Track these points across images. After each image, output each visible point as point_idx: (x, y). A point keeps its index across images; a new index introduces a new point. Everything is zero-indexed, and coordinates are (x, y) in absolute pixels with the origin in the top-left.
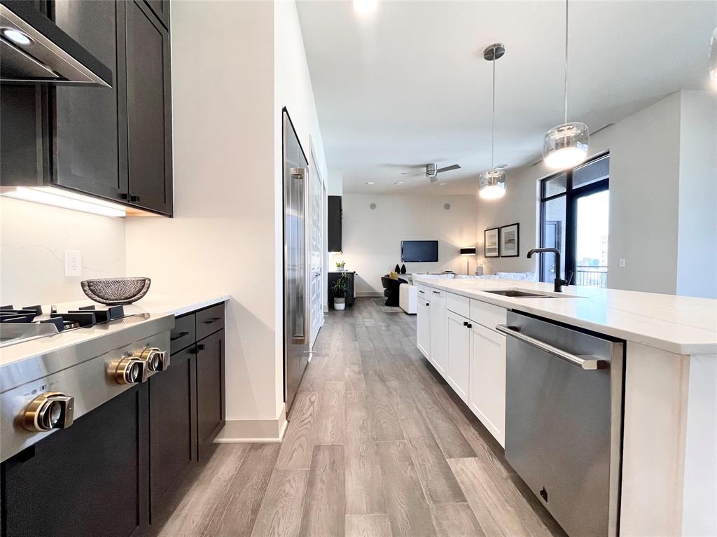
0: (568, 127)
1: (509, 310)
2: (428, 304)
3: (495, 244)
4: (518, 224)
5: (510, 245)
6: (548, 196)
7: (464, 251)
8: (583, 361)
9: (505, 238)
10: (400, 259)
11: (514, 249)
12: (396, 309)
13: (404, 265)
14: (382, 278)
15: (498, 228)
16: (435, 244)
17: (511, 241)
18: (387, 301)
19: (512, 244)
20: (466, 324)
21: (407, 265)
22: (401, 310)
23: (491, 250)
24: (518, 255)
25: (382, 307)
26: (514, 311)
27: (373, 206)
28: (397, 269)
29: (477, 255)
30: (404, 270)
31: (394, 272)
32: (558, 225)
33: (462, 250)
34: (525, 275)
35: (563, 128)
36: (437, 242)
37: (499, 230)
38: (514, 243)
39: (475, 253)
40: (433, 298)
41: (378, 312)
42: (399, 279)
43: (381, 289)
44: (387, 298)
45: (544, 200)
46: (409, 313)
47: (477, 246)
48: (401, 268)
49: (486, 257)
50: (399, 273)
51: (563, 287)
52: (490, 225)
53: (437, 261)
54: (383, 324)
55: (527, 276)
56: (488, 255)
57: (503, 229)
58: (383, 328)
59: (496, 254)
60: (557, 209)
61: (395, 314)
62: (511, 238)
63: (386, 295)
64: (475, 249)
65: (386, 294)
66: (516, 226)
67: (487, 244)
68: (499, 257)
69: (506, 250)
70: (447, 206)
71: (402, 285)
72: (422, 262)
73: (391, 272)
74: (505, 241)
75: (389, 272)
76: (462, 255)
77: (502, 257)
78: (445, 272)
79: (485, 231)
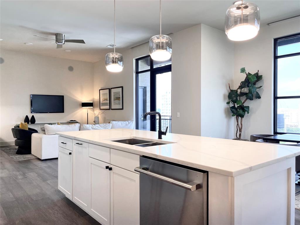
0: (162, 37)
1: (141, 156)
2: (70, 154)
3: (107, 100)
4: (122, 87)
5: (117, 101)
6: (140, 70)
8: (191, 186)
9: (114, 96)
10: (29, 111)
11: (119, 104)
12: (28, 156)
13: (33, 116)
14: (13, 129)
15: (109, 89)
16: (61, 99)
17: (118, 98)
19: (118, 101)
20: (107, 167)
21: (37, 116)
22: (34, 157)
23: (104, 104)
24: (122, 109)
25: (13, 157)
26: (144, 156)
28: (27, 120)
29: (94, 108)
30: (33, 121)
31: (23, 122)
32: (145, 89)
33: (83, 104)
34: (128, 123)
35: (160, 37)
36: (63, 96)
37: (110, 90)
38: (119, 100)
39: (92, 106)
40: (75, 148)
41: (10, 161)
42: (29, 129)
43: (11, 139)
45: (137, 73)
46: (43, 159)
47: (94, 101)
48: (30, 118)
49: (100, 109)
50: (28, 123)
51: (163, 136)
52: (103, 87)
53: (63, 112)
54: (18, 173)
55: (129, 124)
56: (102, 107)
57: (112, 90)
58: (20, 177)
59: (108, 107)
60: (145, 79)
61: (28, 161)
62: (118, 97)
63: (16, 145)
64: (92, 103)
65: (17, 143)
66: (121, 88)
67: (101, 100)
68: (109, 109)
69: (114, 104)
70: (71, 69)
71: (34, 135)
72: (50, 113)
73: (21, 123)
74: (114, 98)
75: (19, 123)
76: (83, 107)
77: (112, 109)
78: (69, 120)
79: (100, 90)
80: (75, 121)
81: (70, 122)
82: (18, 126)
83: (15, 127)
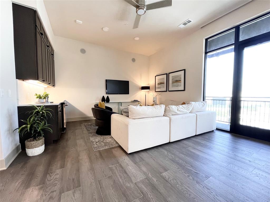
4: (185, 70)
7: (143, 88)
9: (173, 79)
10: (105, 93)
11: (181, 86)
13: (108, 97)
14: (93, 109)
16: (127, 83)
17: (178, 81)
18: (98, 129)
19: (178, 83)
21: (110, 96)
24: (184, 90)
27: (83, 51)
28: (103, 99)
30: (108, 100)
31: (101, 101)
36: (128, 81)
37: (168, 75)
38: (181, 82)
39: (149, 89)
42: (106, 107)
44: (97, 127)
47: (150, 85)
48: (106, 98)
49: (156, 92)
50: (105, 102)
52: (159, 73)
53: (128, 94)
57: (171, 74)
59: (165, 89)
62: (178, 79)
63: (96, 124)
64: (149, 87)
67: (157, 84)
68: (166, 91)
69: (173, 87)
70: (134, 60)
72: (120, 94)
73: (100, 102)
74: (172, 81)
75: (98, 102)
76: (142, 90)
77: (169, 91)
78: (133, 100)
79: (155, 76)
80: (137, 101)
81: (134, 102)
82: (98, 105)
83: (95, 106)
